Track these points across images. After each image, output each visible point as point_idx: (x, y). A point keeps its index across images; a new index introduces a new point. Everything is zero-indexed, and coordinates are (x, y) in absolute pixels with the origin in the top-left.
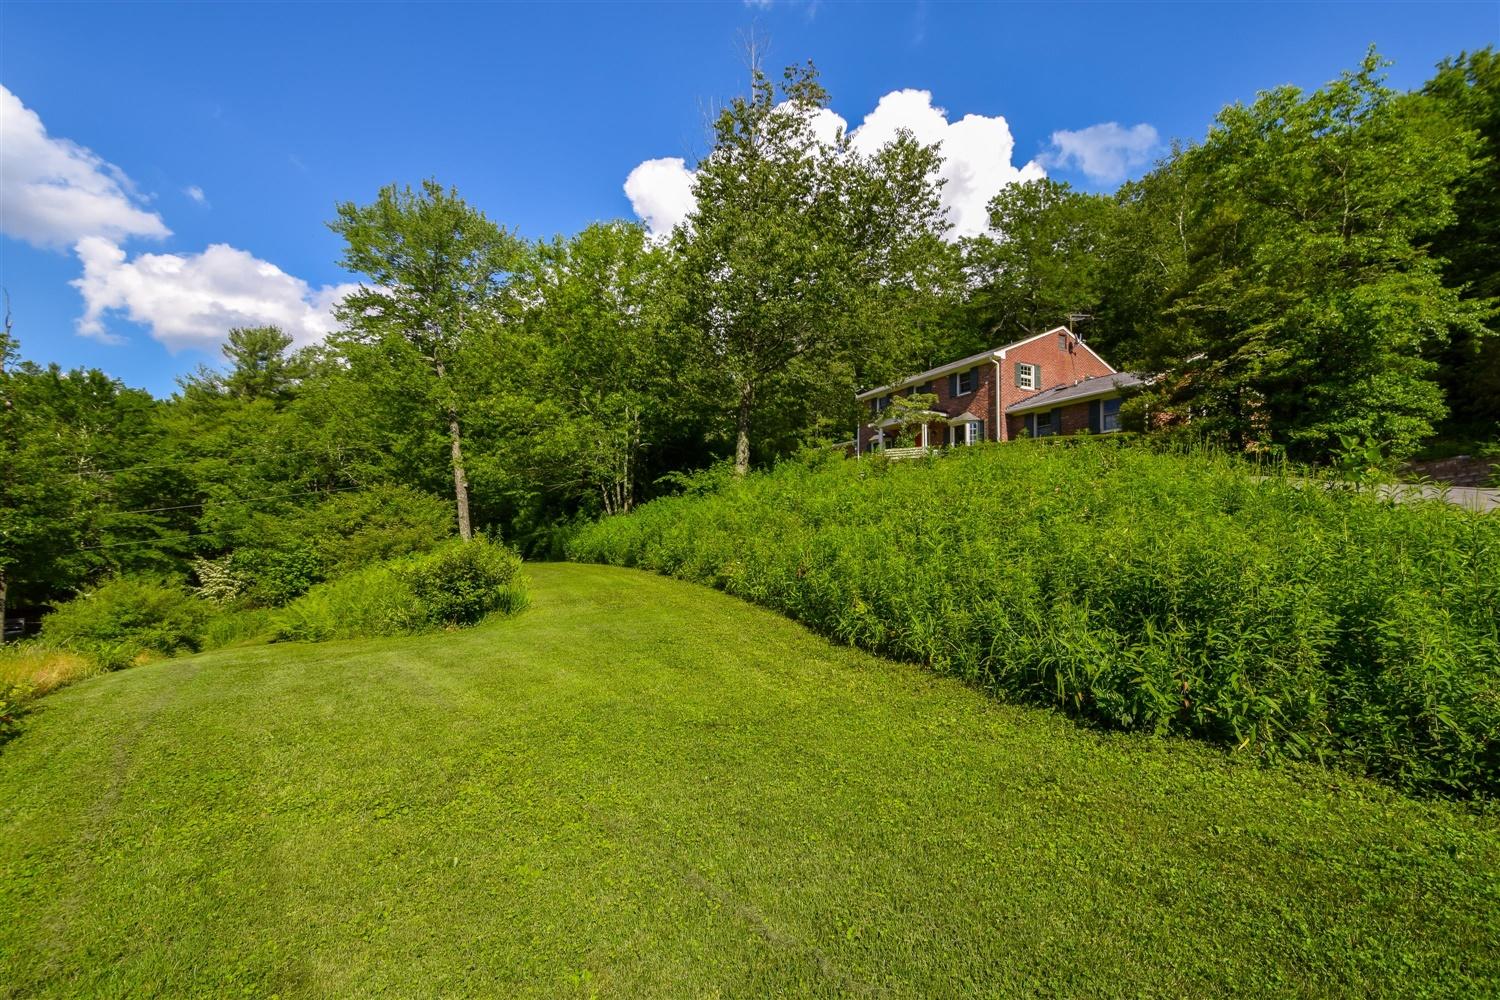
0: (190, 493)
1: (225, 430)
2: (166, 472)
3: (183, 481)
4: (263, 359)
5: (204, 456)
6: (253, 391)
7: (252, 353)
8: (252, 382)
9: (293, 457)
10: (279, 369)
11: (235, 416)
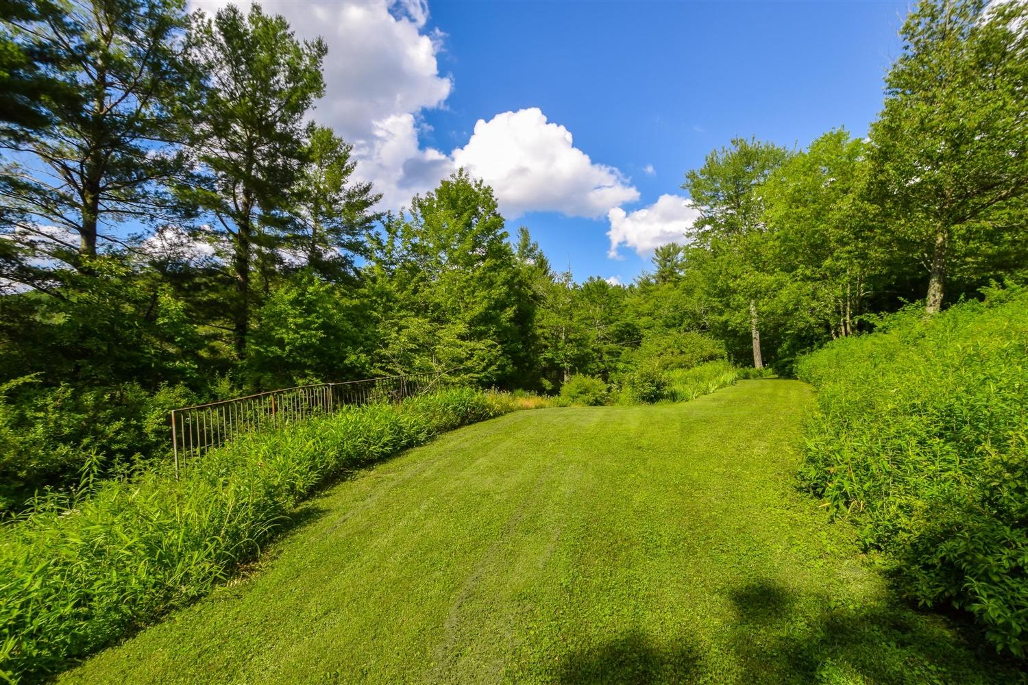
0: (637, 335)
1: (652, 302)
2: (628, 325)
3: (635, 329)
4: (669, 261)
5: (644, 316)
6: (664, 279)
7: (664, 259)
8: (664, 275)
9: (677, 314)
10: (676, 265)
11: (656, 293)
